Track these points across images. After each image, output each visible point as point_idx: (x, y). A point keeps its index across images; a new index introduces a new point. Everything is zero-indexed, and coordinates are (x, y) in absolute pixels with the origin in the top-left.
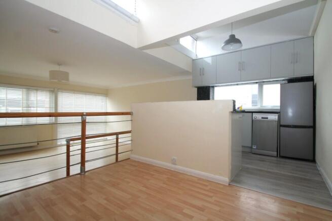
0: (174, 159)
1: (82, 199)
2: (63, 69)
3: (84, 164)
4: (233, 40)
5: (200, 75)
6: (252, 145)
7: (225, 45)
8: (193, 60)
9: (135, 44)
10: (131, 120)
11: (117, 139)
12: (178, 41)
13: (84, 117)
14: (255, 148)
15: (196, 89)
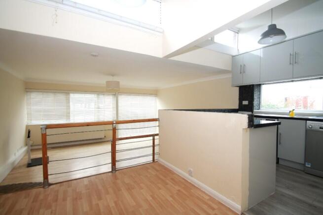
0: (190, 170)
1: (100, 198)
2: (116, 79)
3: (115, 164)
4: (273, 31)
5: (241, 73)
6: (305, 162)
7: (262, 39)
8: (233, 56)
9: (160, 54)
10: (159, 126)
11: (154, 140)
12: (212, 39)
13: (114, 125)
14: (309, 166)
15: (238, 88)
